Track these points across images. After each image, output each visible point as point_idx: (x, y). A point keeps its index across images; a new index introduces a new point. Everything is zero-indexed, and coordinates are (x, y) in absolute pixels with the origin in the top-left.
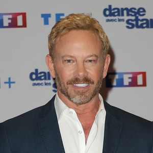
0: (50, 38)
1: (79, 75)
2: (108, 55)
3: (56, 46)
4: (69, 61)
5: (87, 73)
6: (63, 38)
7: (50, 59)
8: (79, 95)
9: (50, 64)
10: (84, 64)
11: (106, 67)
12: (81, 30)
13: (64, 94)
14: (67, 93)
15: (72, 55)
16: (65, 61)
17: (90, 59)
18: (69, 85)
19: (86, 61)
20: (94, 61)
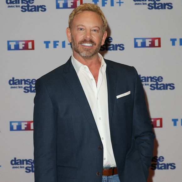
0: (70, 17)
1: (87, 38)
2: (106, 32)
3: (74, 20)
4: (81, 29)
5: (92, 37)
6: (78, 15)
7: (69, 30)
8: (85, 51)
9: (68, 33)
10: (90, 32)
11: (104, 39)
12: (91, 11)
13: (76, 51)
14: (78, 50)
15: (84, 25)
16: (79, 29)
17: (95, 29)
18: (79, 45)
19: (92, 31)
20: (97, 30)
